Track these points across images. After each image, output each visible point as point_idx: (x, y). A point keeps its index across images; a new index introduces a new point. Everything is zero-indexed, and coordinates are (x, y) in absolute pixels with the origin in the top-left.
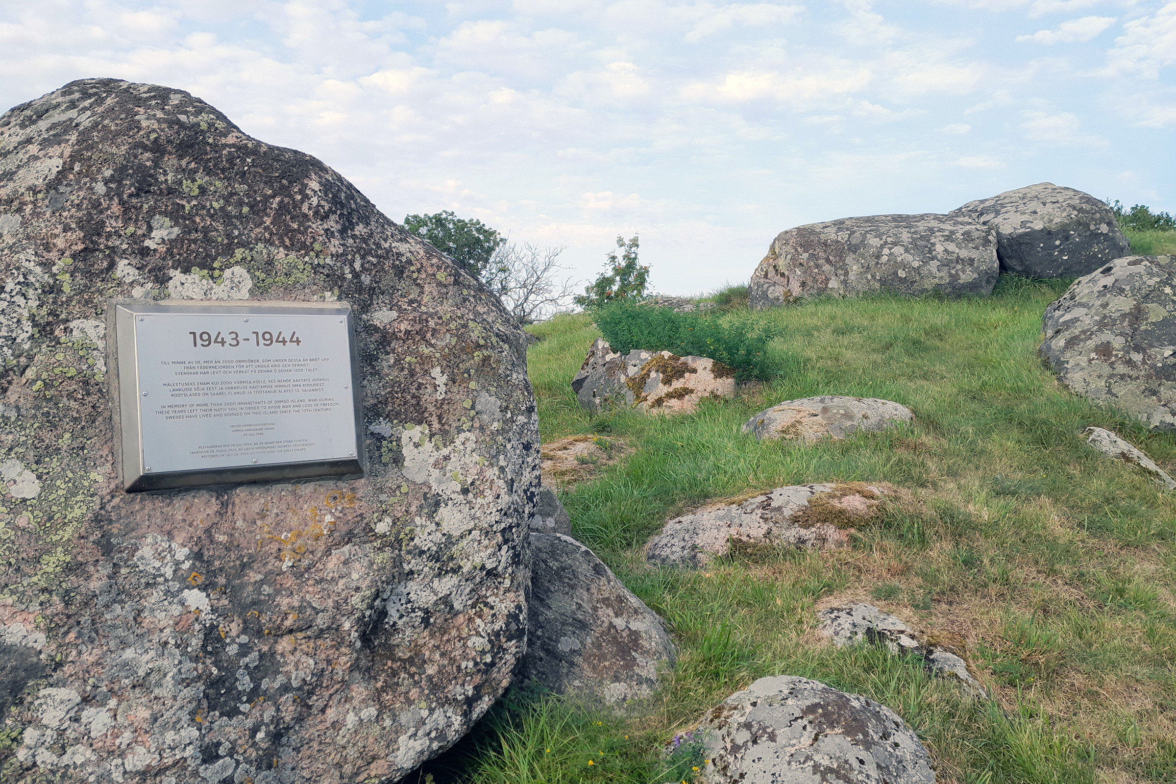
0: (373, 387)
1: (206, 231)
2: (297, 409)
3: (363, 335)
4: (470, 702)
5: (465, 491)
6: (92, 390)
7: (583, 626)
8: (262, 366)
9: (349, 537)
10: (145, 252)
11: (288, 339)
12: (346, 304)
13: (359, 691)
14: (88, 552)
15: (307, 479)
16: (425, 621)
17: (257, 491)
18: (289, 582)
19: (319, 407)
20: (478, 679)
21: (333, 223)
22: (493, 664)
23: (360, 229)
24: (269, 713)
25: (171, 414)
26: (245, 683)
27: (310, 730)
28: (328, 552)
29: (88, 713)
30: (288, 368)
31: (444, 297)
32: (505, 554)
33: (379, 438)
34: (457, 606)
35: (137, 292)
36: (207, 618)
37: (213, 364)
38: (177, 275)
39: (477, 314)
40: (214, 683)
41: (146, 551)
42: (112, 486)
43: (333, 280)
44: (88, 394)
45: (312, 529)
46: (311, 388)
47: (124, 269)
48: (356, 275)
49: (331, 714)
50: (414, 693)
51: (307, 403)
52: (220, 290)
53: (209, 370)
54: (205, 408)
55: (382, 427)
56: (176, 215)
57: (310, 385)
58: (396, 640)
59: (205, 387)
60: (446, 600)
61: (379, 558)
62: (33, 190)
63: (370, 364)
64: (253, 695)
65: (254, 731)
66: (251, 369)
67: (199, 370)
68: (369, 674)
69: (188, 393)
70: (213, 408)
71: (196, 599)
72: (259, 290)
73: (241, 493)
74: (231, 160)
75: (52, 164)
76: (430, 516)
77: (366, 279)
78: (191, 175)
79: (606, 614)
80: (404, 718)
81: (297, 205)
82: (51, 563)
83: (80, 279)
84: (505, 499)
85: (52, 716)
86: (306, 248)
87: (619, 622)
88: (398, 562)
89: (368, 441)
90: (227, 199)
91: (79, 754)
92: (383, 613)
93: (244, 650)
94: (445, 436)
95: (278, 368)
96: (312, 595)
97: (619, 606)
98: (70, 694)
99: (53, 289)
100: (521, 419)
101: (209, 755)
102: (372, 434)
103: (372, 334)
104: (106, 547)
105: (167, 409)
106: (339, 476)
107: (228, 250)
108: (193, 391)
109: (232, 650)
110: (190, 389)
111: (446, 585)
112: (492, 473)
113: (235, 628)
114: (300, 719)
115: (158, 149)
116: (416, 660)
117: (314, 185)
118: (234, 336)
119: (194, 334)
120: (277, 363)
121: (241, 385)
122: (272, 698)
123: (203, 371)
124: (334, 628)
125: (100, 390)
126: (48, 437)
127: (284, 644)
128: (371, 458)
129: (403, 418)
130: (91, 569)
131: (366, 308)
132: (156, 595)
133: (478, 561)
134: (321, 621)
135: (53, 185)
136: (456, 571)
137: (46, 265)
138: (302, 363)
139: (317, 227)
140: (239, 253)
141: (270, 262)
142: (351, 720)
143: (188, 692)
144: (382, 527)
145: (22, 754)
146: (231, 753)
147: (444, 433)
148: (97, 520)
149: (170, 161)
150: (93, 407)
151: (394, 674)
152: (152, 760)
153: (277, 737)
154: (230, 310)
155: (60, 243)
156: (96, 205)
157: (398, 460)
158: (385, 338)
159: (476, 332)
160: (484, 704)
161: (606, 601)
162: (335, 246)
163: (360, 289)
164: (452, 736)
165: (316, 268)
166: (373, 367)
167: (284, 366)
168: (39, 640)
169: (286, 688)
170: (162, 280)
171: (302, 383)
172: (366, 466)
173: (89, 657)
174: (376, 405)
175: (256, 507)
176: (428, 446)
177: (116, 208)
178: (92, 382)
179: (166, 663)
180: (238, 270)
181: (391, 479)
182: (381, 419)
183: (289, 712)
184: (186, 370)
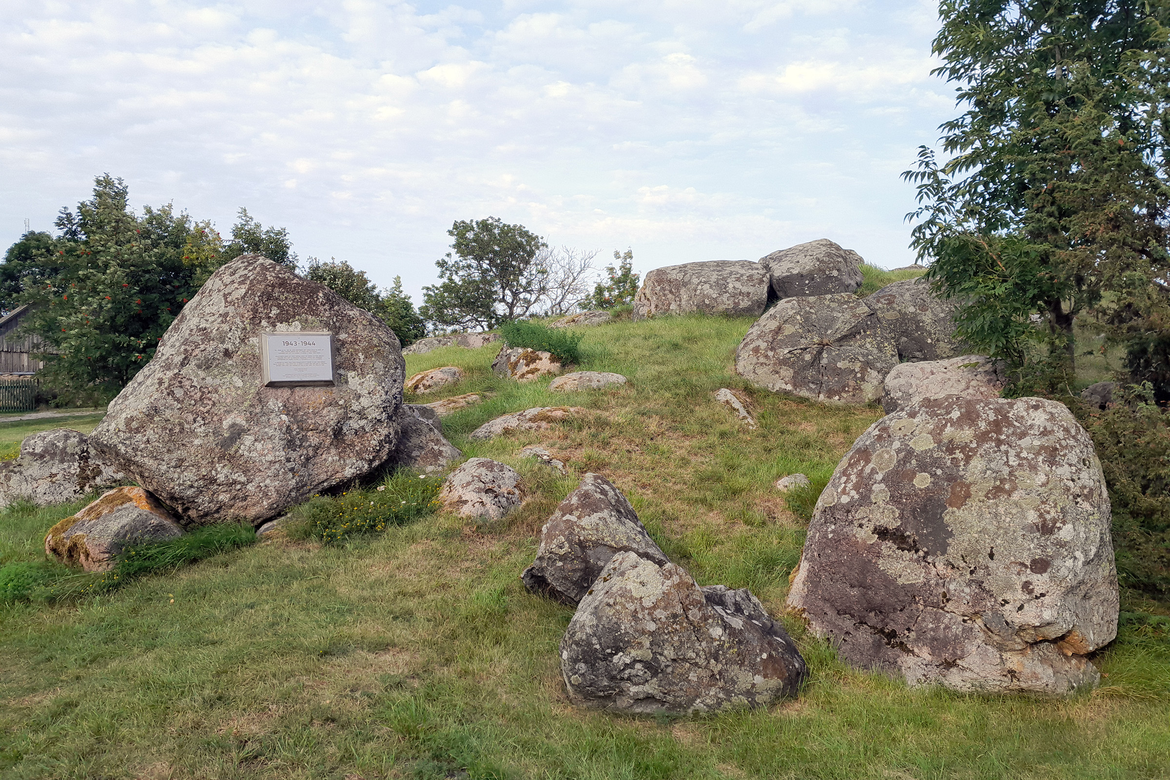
0: (339, 359)
1: (287, 311)
2: (314, 364)
3: (336, 342)
4: (371, 462)
5: (369, 393)
6: (256, 358)
7: (422, 448)
8: (303, 352)
9: (330, 405)
10: (269, 318)
11: (311, 343)
12: (330, 332)
13: (333, 451)
14: (256, 402)
15: (317, 386)
16: (356, 433)
17: (302, 389)
18: (312, 416)
19: (320, 364)
20: (374, 454)
21: (327, 307)
22: (379, 450)
23: (336, 308)
24: (305, 452)
25: (277, 365)
26: (298, 443)
27: (318, 460)
28: (323, 408)
29: (256, 444)
31: (365, 329)
32: (384, 415)
33: (341, 375)
34: (367, 430)
35: (267, 329)
36: (288, 423)
37: (289, 351)
38: (279, 324)
39: (377, 335)
40: (289, 441)
41: (270, 403)
42: (262, 385)
43: (327, 325)
44: (254, 359)
45: (318, 401)
47: (264, 323)
48: (334, 323)
49: (324, 456)
50: (351, 455)
52: (291, 329)
53: (288, 353)
54: (287, 363)
55: (342, 371)
56: (279, 306)
57: (318, 357)
58: (346, 438)
59: (287, 357)
60: (363, 428)
61: (340, 412)
62: (237, 299)
63: (339, 352)
64: (300, 446)
65: (301, 456)
66: (300, 352)
67: (285, 353)
68: (337, 447)
71: (284, 417)
72: (303, 328)
73: (297, 389)
74: (295, 288)
75: (243, 291)
76: (357, 400)
77: (337, 324)
78: (283, 293)
79: (431, 445)
80: (347, 462)
81: (315, 302)
82: (246, 404)
83: (252, 326)
84: (384, 397)
85: (247, 443)
86: (318, 315)
87: (436, 447)
88: (346, 413)
89: (336, 375)
90: (293, 300)
91: (254, 454)
92: (341, 429)
93: (298, 433)
94: (363, 375)
95: (308, 353)
96: (318, 420)
97: (437, 442)
98: (252, 438)
99: (245, 329)
100: (392, 371)
101: (288, 460)
102: (338, 373)
103: (339, 342)
104: (260, 401)
106: (327, 386)
107: (294, 317)
109: (294, 433)
110: (283, 358)
111: (363, 422)
112: (379, 388)
113: (295, 427)
114: (314, 456)
115: (273, 286)
116: (352, 445)
117: (321, 295)
118: (295, 342)
119: (284, 342)
120: (308, 351)
121: (297, 357)
122: (306, 448)
124: (325, 430)
125: (258, 358)
126: (244, 370)
127: (310, 433)
128: (337, 380)
129: (348, 369)
130: (257, 406)
131: (337, 333)
132: (273, 415)
133: (374, 416)
134: (321, 428)
136: (366, 418)
137: (243, 322)
138: (316, 351)
139: (321, 308)
140: (297, 317)
141: (307, 320)
142: (330, 459)
143: (282, 442)
144: (341, 403)
145: (240, 451)
146: (294, 461)
147: (363, 374)
148: (258, 393)
149: (276, 289)
150: (256, 362)
151: (345, 448)
152: (272, 458)
153: (308, 459)
154: (294, 335)
155: (246, 315)
156: (256, 304)
157: (347, 382)
158: (343, 343)
159: (375, 341)
160: (376, 463)
161: (432, 441)
162: (327, 314)
163: (336, 327)
164: (364, 470)
165: (321, 321)
167: (310, 352)
168: (244, 423)
169: (310, 446)
170: (275, 326)
171: (315, 357)
172: (336, 384)
173: (257, 429)
174: (340, 365)
175: (302, 393)
176: (357, 378)
177: (261, 305)
178: (256, 355)
179: (276, 434)
180: (297, 322)
181: (344, 388)
182: (341, 369)
183: (311, 453)
184: (282, 352)
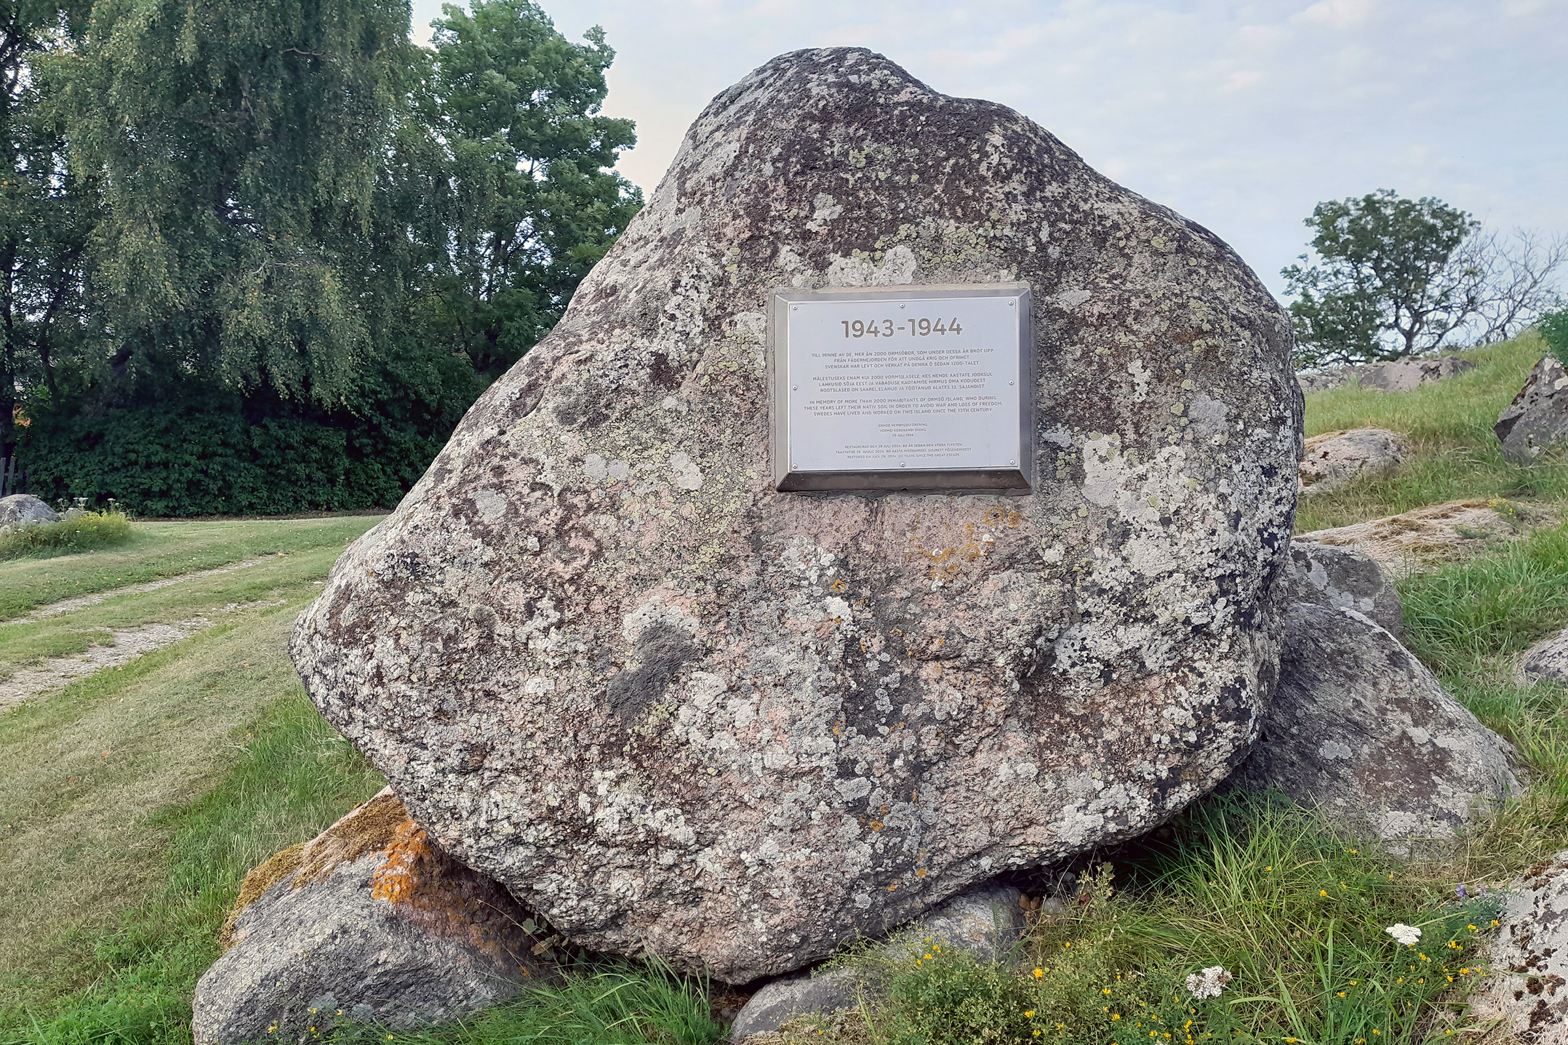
0: (1052, 386)
1: (869, 206)
2: (952, 408)
3: (1045, 322)
4: (1163, 787)
5: (1165, 522)
6: (752, 385)
7: (1360, 730)
8: (917, 359)
9: (1011, 562)
10: (807, 236)
11: (947, 327)
12: (1025, 284)
13: (1017, 740)
14: (740, 548)
15: (964, 491)
16: (1106, 676)
17: (908, 500)
18: (939, 603)
19: (978, 406)
20: (1175, 759)
21: (1016, 185)
22: (1198, 746)
23: (1053, 189)
24: (909, 742)
25: (820, 411)
26: (884, 704)
27: (957, 771)
28: (984, 576)
29: (733, 702)
30: (946, 361)
31: (1159, 269)
32: (1222, 611)
33: (1056, 448)
34: (1150, 664)
35: (797, 280)
36: (849, 629)
37: (865, 357)
38: (836, 259)
39: (1206, 289)
40: (852, 698)
41: (792, 552)
42: (765, 484)
43: (1012, 255)
44: (748, 390)
45: (964, 547)
46: (970, 384)
47: (787, 256)
48: (1041, 247)
49: (981, 759)
50: (1086, 758)
51: (965, 401)
52: (881, 274)
53: (860, 363)
54: (853, 404)
55: (1060, 435)
56: (839, 191)
57: (968, 381)
58: (1067, 691)
59: (855, 381)
60: (1133, 654)
61: (1045, 590)
62: (713, 179)
63: (1051, 358)
64: (893, 718)
65: (892, 757)
66: (904, 361)
67: (850, 363)
68: (1030, 725)
69: (838, 388)
70: (862, 404)
71: (837, 606)
72: (925, 271)
73: (892, 501)
74: (902, 120)
75: (731, 149)
76: (1116, 548)
77: (1054, 252)
78: (857, 142)
79: (1400, 720)
80: (1071, 784)
81: (974, 166)
82: (708, 553)
83: (746, 271)
84: (1224, 537)
85: (702, 699)
86: (980, 217)
87: (1420, 734)
88: (1069, 598)
89: (1041, 452)
90: (894, 168)
91: (724, 741)
92: (1050, 657)
93: (885, 668)
94: (1143, 449)
95: (933, 361)
96: (961, 620)
97: (1424, 711)
98: (716, 680)
99: (722, 281)
100: (1261, 433)
101: (846, 770)
102: (1046, 442)
103: (1056, 320)
104: (756, 542)
105: (815, 405)
106: (1002, 490)
107: (892, 227)
108: (843, 386)
109: (872, 666)
110: (840, 384)
111: (1135, 635)
112: (1206, 501)
113: (877, 644)
114: (944, 757)
115: (826, 118)
116: (1090, 720)
117: (996, 139)
118: (888, 324)
119: (846, 323)
120: (933, 355)
121: (892, 380)
122: (914, 726)
123: (854, 364)
124: (983, 663)
125: (759, 386)
126: (712, 431)
127: (930, 670)
128: (1042, 471)
129: (1083, 424)
130: (742, 563)
131: (1051, 288)
132: (799, 598)
133: (1180, 613)
134: (971, 652)
135: (729, 173)
136: (1149, 619)
137: (717, 256)
138: (962, 354)
139: (996, 190)
140: (903, 230)
141: (938, 238)
142: (1004, 771)
143: (826, 701)
144: (1052, 555)
145: (678, 729)
146: (868, 774)
147: (1141, 445)
148: (749, 516)
149: (838, 130)
150: (752, 403)
151: (1062, 730)
152: (789, 761)
153: (919, 768)
154: (890, 296)
155: (729, 232)
156: (763, 188)
157: (1077, 476)
158: (1073, 323)
159: (1199, 314)
160: (1184, 794)
161: (1402, 704)
162: (1017, 212)
163: (1045, 264)
164: (1134, 819)
165: (990, 242)
166: (1054, 361)
167: (941, 358)
168: (693, 624)
169: (928, 719)
170: (821, 266)
171: (959, 378)
172: (1036, 481)
173: (737, 647)
174: (1053, 408)
175: (906, 517)
176: (1118, 461)
177: (781, 190)
178: (752, 377)
179: (805, 667)
180: (900, 249)
181: (1067, 495)
182: (1059, 425)
183: (931, 746)
184: (837, 363)
